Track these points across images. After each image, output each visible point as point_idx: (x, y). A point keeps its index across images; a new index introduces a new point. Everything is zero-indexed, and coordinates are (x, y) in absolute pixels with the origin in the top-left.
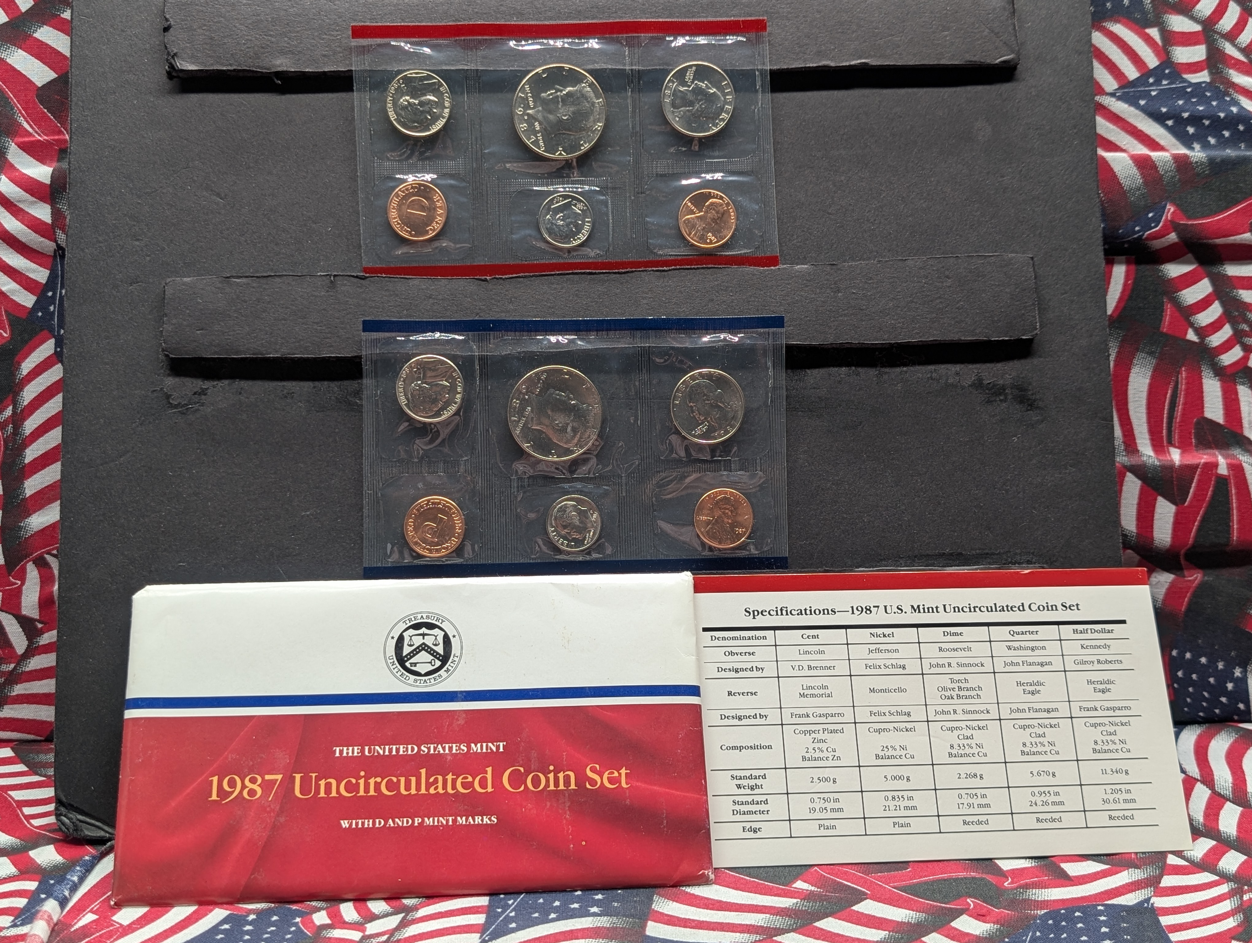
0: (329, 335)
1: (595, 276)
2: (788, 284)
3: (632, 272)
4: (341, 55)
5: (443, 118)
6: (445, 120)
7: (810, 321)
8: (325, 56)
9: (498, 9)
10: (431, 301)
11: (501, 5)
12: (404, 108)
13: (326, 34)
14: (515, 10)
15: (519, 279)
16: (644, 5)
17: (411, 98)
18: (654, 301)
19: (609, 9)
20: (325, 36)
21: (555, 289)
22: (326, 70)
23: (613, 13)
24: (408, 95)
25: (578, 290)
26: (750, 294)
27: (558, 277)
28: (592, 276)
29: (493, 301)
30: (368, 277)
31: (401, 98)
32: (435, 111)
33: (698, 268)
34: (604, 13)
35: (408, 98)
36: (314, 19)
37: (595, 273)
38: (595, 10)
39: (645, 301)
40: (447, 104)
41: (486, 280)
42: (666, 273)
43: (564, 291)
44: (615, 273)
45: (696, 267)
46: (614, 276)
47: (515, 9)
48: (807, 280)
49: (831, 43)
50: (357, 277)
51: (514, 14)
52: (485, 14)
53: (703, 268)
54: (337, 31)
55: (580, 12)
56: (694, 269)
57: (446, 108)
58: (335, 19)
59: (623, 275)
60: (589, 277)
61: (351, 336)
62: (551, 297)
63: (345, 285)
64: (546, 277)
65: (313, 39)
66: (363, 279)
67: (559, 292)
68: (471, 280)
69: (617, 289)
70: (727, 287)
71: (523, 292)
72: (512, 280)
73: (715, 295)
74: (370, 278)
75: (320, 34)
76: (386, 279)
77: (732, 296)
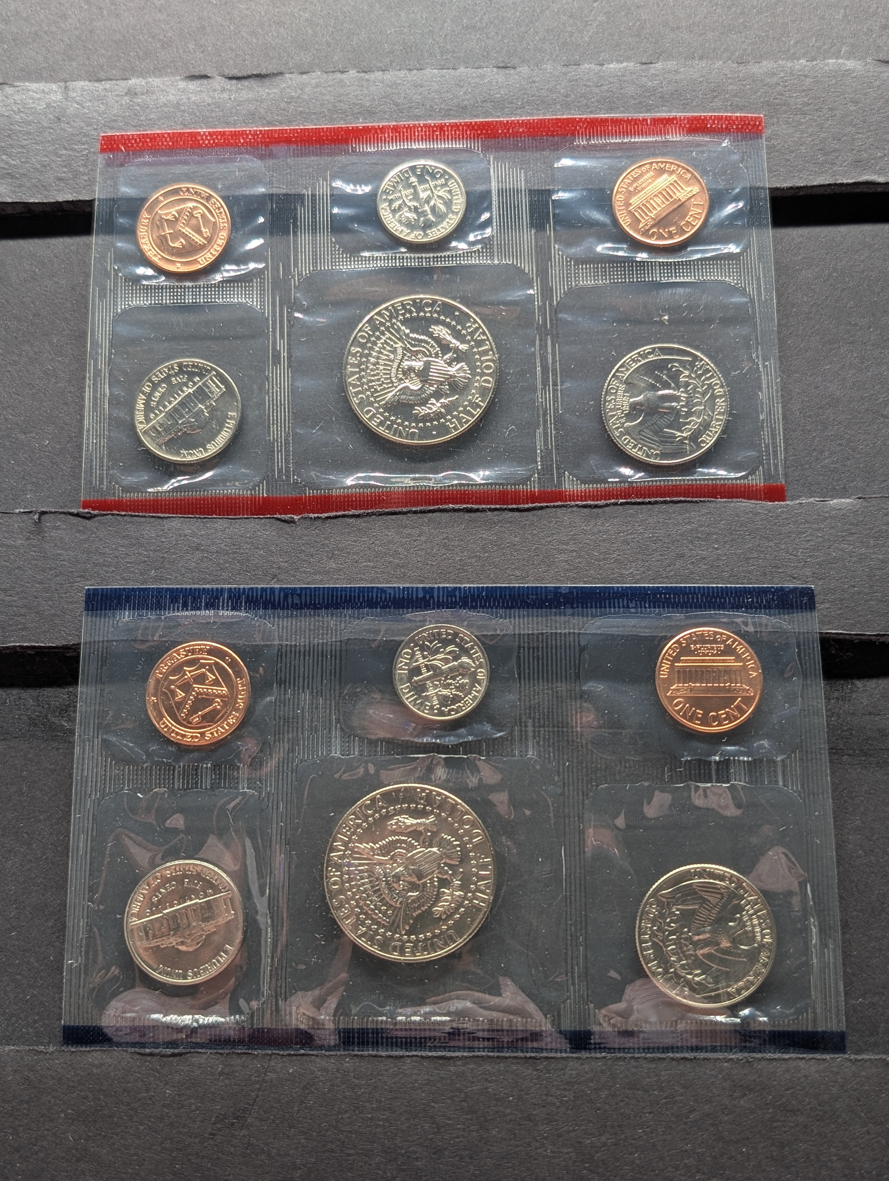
0: (22, 611)
1: (478, 514)
2: (818, 530)
3: (541, 508)
4: (86, 178)
7: (859, 593)
8: (60, 179)
9: (335, 106)
10: (198, 555)
11: (340, 101)
13: (66, 149)
14: (361, 107)
15: (347, 520)
16: (567, 96)
18: (580, 557)
19: (512, 103)
20: (64, 152)
21: (409, 535)
22: (60, 200)
23: (517, 108)
25: (447, 538)
26: (750, 545)
27: (415, 517)
28: (472, 515)
29: (303, 556)
30: (95, 516)
33: (656, 503)
34: (503, 109)
36: (50, 128)
37: (477, 510)
38: (489, 105)
39: (562, 557)
41: (291, 522)
42: (600, 510)
43: (423, 538)
44: (512, 510)
45: (653, 500)
46: (511, 514)
47: (362, 106)
48: (852, 524)
49: (877, 148)
50: (77, 515)
51: (359, 113)
52: (314, 114)
53: (665, 502)
54: (84, 144)
55: (465, 108)
56: (650, 503)
58: (82, 128)
59: (526, 514)
60: (467, 516)
61: (59, 613)
62: (400, 550)
63: (58, 528)
64: (394, 517)
65: (46, 156)
66: (89, 518)
67: (415, 541)
68: (268, 520)
69: (516, 537)
70: (708, 534)
71: (355, 541)
72: (336, 520)
73: (687, 547)
74: (99, 518)
75: (56, 149)
76: (125, 518)
77: (717, 549)
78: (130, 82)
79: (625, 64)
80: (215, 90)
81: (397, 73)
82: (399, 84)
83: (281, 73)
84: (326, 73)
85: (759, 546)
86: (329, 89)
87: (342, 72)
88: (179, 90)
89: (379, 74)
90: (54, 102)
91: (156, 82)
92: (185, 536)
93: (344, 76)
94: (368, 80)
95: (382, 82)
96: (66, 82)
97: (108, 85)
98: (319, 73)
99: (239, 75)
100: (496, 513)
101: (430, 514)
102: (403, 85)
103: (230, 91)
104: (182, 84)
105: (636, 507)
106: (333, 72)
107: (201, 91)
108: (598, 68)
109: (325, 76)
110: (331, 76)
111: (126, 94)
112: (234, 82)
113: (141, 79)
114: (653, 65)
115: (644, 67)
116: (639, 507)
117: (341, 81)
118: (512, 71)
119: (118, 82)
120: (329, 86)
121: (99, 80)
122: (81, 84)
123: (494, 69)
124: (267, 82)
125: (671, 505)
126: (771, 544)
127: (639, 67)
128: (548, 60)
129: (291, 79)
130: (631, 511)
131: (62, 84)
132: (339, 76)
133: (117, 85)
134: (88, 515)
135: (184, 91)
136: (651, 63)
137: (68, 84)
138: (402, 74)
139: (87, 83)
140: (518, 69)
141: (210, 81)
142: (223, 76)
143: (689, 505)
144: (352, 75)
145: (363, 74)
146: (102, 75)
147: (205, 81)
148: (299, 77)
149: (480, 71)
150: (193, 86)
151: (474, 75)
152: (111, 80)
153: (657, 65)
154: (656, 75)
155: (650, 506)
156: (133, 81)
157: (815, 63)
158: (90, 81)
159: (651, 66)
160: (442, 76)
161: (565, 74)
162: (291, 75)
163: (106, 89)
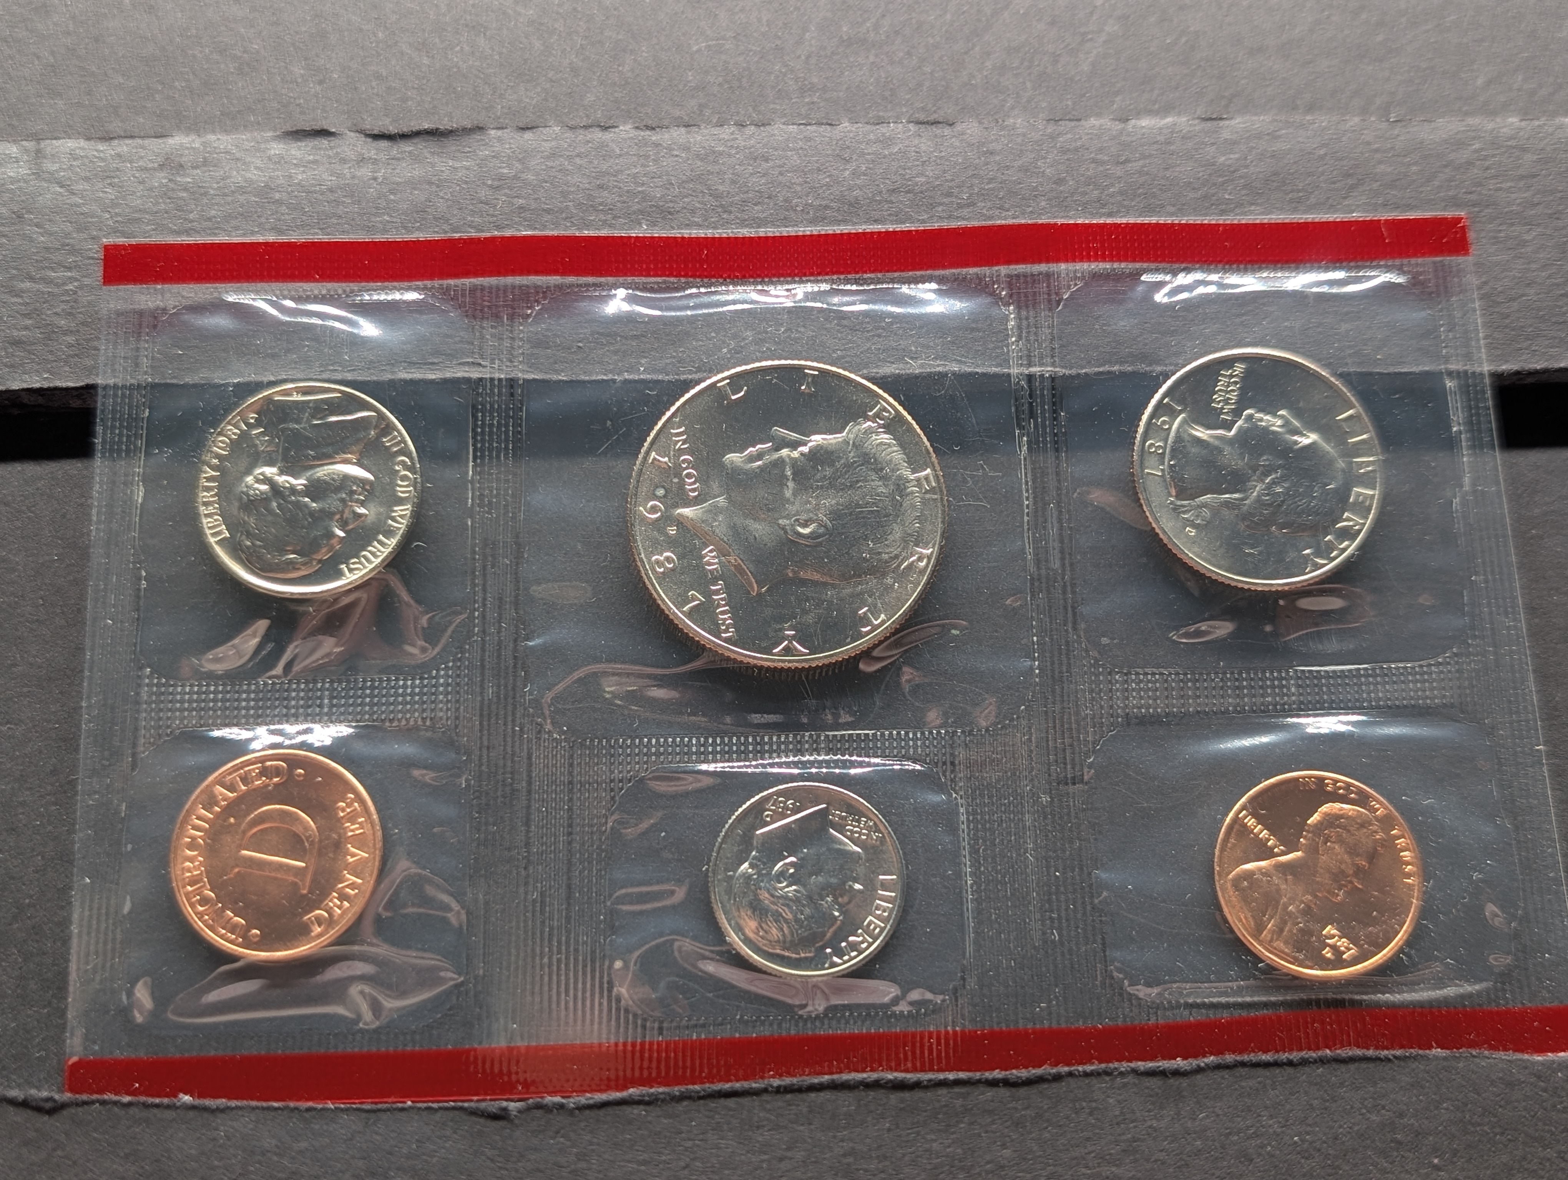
1: (918, 1094)
3: (1057, 1078)
4: (70, 339)
5: (389, 533)
6: (393, 542)
8: (17, 343)
9: (590, 197)
11: (600, 187)
12: (252, 504)
13: (31, 279)
14: (644, 199)
15: (627, 1109)
16: (1060, 181)
17: (282, 472)
19: (949, 195)
20: (28, 285)
21: (766, 1147)
22: (16, 386)
23: (960, 206)
24: (271, 464)
25: (852, 1152)
27: (779, 1102)
28: (907, 1095)
30: (63, 1106)
31: (248, 472)
32: (362, 510)
33: (1304, 1062)
34: (932, 206)
35: (270, 471)
37: (917, 1085)
38: (905, 198)
40: (403, 489)
41: (501, 1116)
42: (1184, 1082)
43: (799, 1155)
44: (993, 1083)
45: (1295, 1056)
46: (990, 1093)
47: (645, 197)
50: (24, 1104)
52: (548, 211)
53: (1322, 1061)
54: (69, 269)
55: (854, 204)
56: (1290, 1063)
57: (401, 501)
58: (67, 235)
59: (1023, 1091)
60: (894, 1098)
64: (731, 1102)
66: (51, 1112)
67: (781, 1160)
68: (451, 1114)
69: (1004, 1146)
70: (1418, 1134)
71: (645, 1163)
72: (602, 1112)
73: (1375, 1165)
74: (73, 1110)
75: (12, 278)
76: (133, 1111)
77: (1437, 1168)
78: (170, 141)
79: (1169, 120)
80: (343, 161)
81: (716, 131)
82: (721, 154)
83: (480, 129)
84: (572, 128)
85: (1524, 1158)
86: (578, 161)
87: (605, 128)
88: (270, 159)
89: (678, 134)
90: (13, 181)
91: (222, 141)
92: (263, 1154)
93: (608, 136)
94: (657, 145)
95: (686, 148)
96: (38, 140)
97: (123, 147)
98: (557, 129)
99: (393, 129)
100: (957, 1090)
101: (813, 1095)
102: (730, 155)
103: (375, 162)
104: (277, 148)
105: (1260, 1071)
106: (585, 127)
107: (315, 162)
108: (1119, 126)
109: (569, 135)
110: (581, 135)
111: (162, 166)
112: (384, 144)
113: (193, 137)
114: (1227, 123)
115: (1209, 124)
116: (1266, 1072)
117: (603, 145)
118: (947, 131)
119: (147, 142)
120: (578, 156)
121: (107, 138)
122: (71, 144)
123: (911, 126)
124: (451, 145)
125: (1335, 1066)
126: (1550, 1153)
127: (1199, 126)
128: (1013, 108)
129: (499, 139)
130: (1251, 1083)
131: (30, 145)
132: (597, 135)
133: (143, 147)
134: (48, 1105)
135: (280, 161)
136: (1221, 119)
137: (43, 144)
138: (726, 132)
139: (82, 143)
140: (959, 127)
141: (334, 141)
142: (361, 132)
143: (1371, 1065)
144: (623, 135)
145: (648, 133)
146: (115, 126)
147: (324, 142)
148: (517, 135)
149: (883, 129)
150: (299, 150)
151: (872, 136)
152: (132, 137)
153: (1233, 122)
154: (1234, 143)
155: (1290, 1070)
156: (178, 141)
157: (1537, 123)
158: (88, 139)
159: (1222, 123)
160: (808, 139)
161: (1052, 137)
162: (500, 133)
163: (119, 155)
